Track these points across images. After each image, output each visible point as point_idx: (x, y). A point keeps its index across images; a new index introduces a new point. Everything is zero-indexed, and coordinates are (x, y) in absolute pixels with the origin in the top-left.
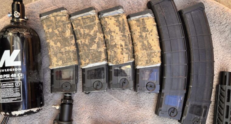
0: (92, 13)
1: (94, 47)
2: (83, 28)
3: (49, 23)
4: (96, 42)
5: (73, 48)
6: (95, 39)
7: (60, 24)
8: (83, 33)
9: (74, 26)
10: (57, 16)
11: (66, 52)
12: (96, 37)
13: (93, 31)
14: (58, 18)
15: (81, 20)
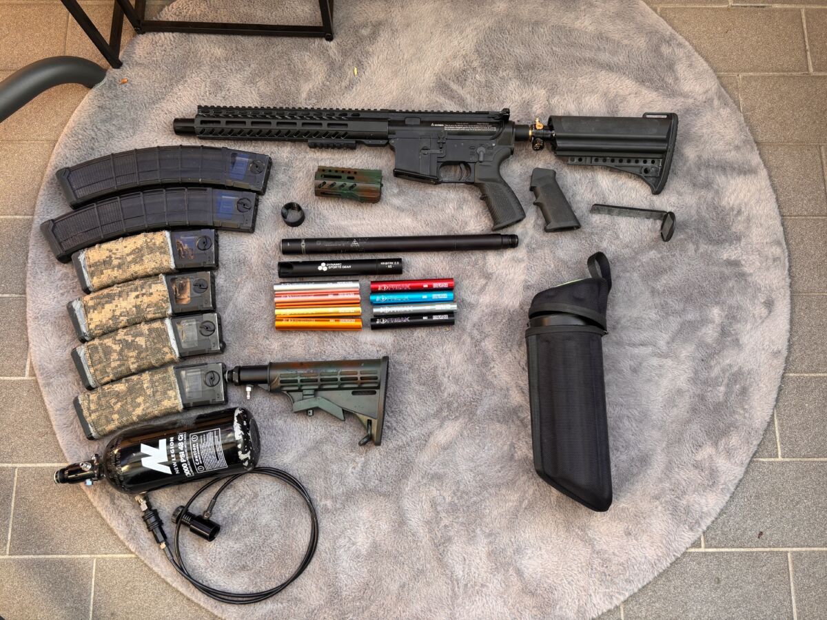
0: (82, 351)
1: (141, 341)
2: (110, 363)
3: (103, 421)
4: (133, 338)
5: (146, 376)
6: (127, 341)
7: (103, 401)
8: (118, 363)
9: (106, 379)
10: (89, 409)
11: (152, 387)
12: (124, 339)
13: (114, 346)
14: (93, 407)
15: (96, 367)
